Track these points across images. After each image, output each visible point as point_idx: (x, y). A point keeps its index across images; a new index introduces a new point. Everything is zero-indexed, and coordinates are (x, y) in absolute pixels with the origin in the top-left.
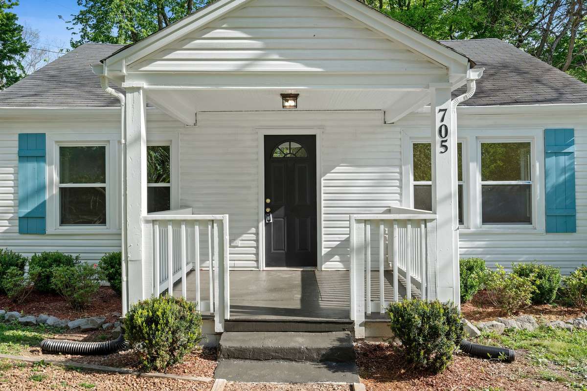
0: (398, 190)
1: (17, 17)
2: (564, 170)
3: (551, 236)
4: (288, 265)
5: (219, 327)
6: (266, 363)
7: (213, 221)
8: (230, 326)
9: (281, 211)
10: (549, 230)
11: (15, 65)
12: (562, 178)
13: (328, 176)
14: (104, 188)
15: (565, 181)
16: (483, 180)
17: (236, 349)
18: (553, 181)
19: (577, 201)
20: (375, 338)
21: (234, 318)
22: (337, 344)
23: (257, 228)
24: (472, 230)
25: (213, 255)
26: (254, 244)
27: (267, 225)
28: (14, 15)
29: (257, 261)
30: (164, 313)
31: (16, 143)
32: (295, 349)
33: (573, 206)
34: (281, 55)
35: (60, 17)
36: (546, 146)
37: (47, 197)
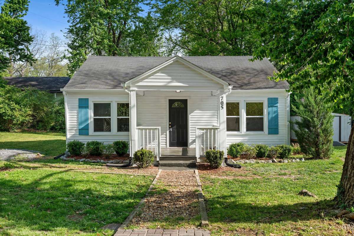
0: (216, 119)
1: (27, 22)
2: (275, 112)
3: (270, 136)
4: (177, 147)
5: (158, 159)
6: (172, 167)
7: (156, 129)
8: (161, 159)
9: (175, 127)
10: (269, 133)
11: (25, 48)
12: (274, 115)
13: (192, 114)
14: (110, 119)
15: (275, 116)
16: (247, 116)
17: (163, 164)
18: (270, 116)
19: (279, 123)
20: (203, 162)
21: (162, 157)
22: (192, 162)
23: (166, 133)
24: (243, 133)
25: (156, 139)
26: (165, 138)
27: (170, 132)
28: (25, 21)
29: (166, 145)
30: (145, 152)
31: (78, 102)
32: (180, 163)
33: (277, 125)
34: (176, 81)
35: (61, 31)
36: (269, 104)
37: (89, 122)
